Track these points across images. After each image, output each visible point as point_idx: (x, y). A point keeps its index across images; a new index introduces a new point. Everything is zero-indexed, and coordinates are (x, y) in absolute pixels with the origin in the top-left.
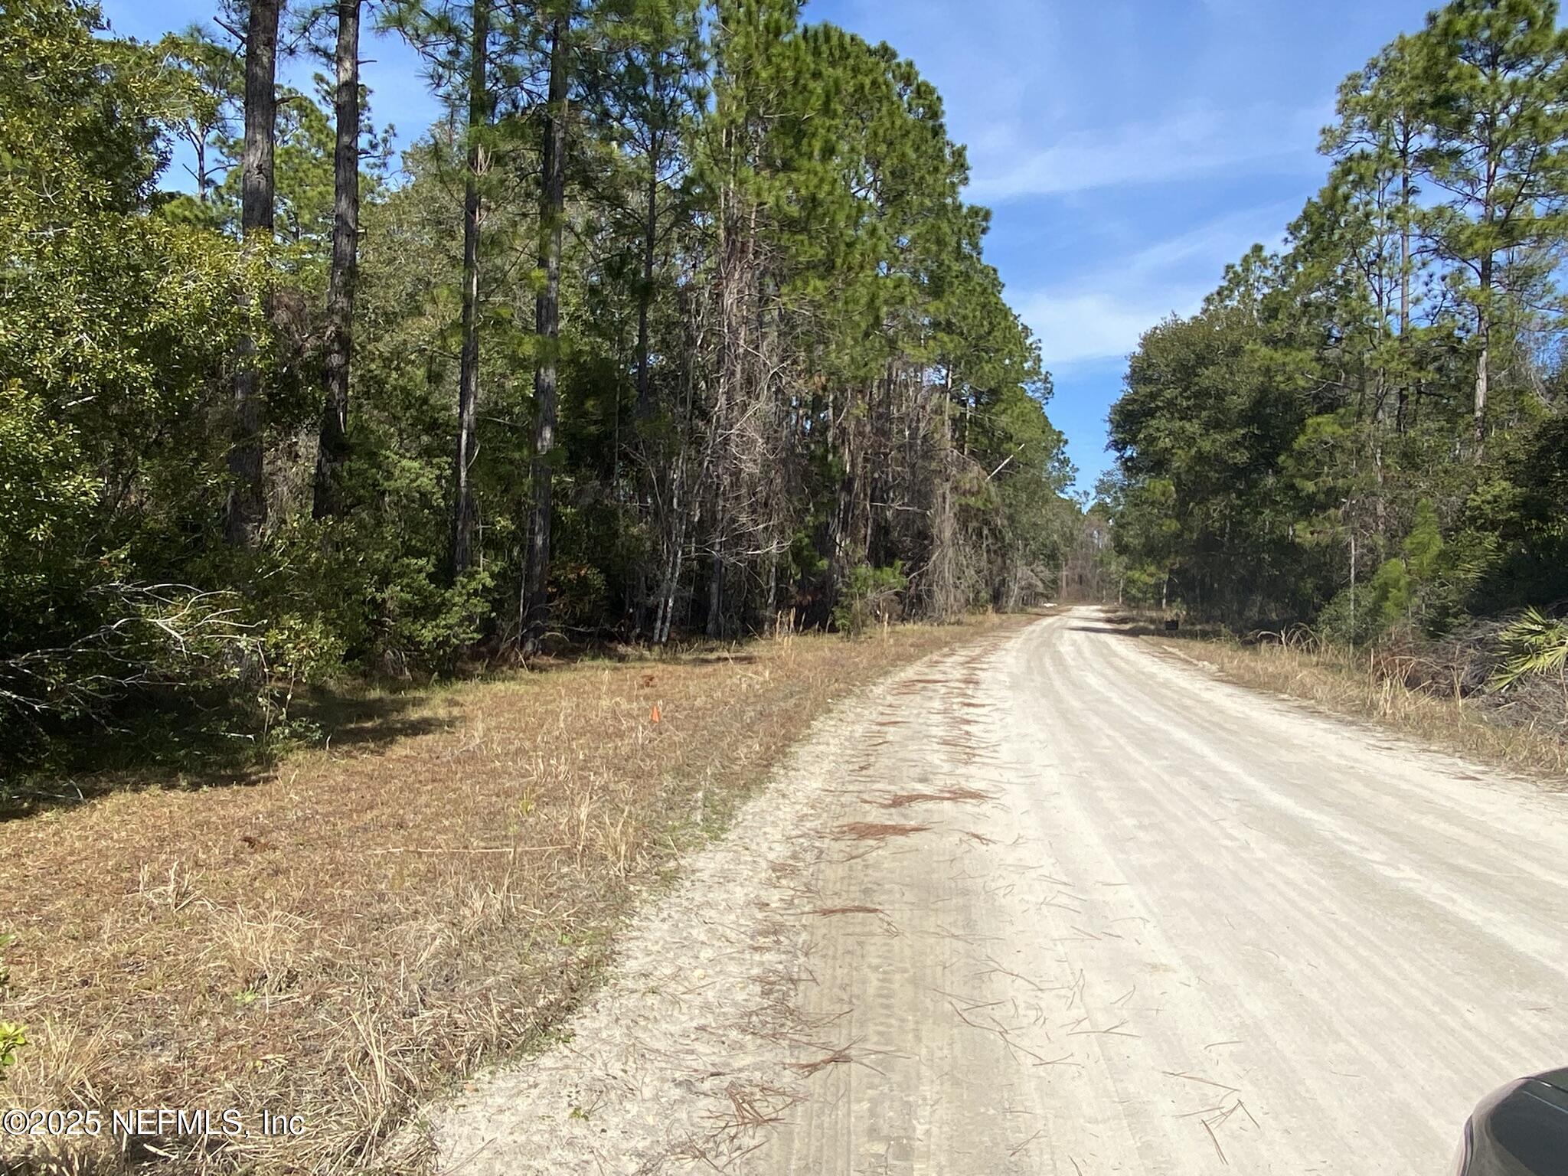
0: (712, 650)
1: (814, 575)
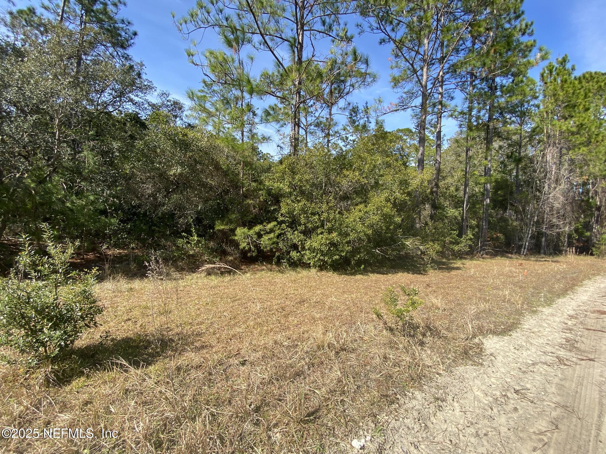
0: (543, 258)
1: (583, 237)
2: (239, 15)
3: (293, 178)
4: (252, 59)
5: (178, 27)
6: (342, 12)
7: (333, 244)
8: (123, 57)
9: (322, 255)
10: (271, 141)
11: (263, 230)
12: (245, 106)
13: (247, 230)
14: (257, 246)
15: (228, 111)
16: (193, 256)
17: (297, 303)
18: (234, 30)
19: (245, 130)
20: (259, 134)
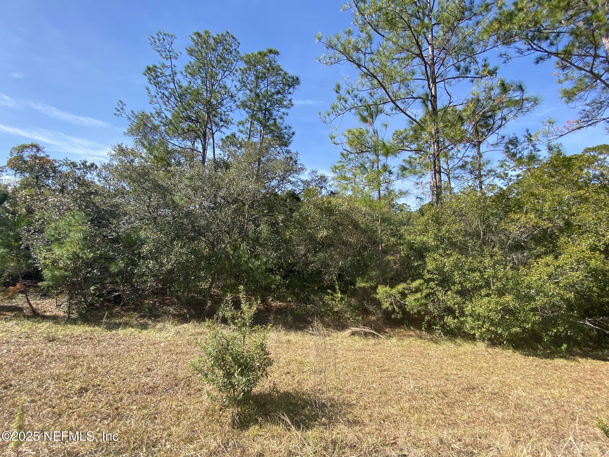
2: (370, 94)
3: (439, 230)
4: (386, 125)
5: (323, 120)
6: (479, 51)
7: (507, 310)
8: (286, 152)
9: (492, 325)
10: (409, 195)
11: (407, 289)
12: (381, 167)
13: (389, 289)
14: (402, 307)
15: (365, 176)
16: (337, 312)
17: (463, 389)
18: (368, 108)
19: (382, 188)
20: (396, 190)
